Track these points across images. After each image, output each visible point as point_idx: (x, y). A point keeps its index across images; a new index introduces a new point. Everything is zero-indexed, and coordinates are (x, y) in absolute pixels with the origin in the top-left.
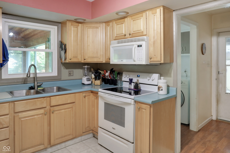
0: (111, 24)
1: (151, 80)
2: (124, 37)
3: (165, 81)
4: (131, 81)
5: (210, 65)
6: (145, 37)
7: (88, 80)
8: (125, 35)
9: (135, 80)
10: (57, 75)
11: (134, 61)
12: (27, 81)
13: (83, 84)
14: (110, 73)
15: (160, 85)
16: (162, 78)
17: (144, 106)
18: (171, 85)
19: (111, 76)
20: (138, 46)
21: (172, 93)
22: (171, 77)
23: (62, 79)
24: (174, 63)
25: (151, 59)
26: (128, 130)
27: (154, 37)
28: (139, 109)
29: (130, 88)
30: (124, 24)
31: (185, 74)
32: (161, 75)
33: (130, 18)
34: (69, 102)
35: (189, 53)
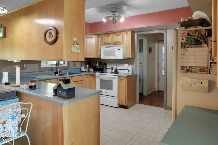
0: (101, 36)
1: (124, 67)
2: (109, 44)
3: (131, 67)
4: (112, 68)
5: (154, 59)
6: (122, 45)
7: (85, 68)
8: (110, 43)
9: (115, 68)
10: (67, 66)
11: (116, 57)
12: (53, 69)
13: (82, 71)
14: (99, 64)
15: (129, 69)
16: (130, 65)
17: (123, 78)
18: (134, 69)
19: (100, 66)
20: (118, 50)
21: (135, 73)
22: (134, 65)
23: (70, 68)
24: (136, 58)
25: (125, 56)
26: (115, 91)
27: (126, 45)
28: (120, 80)
29: (112, 72)
30: (109, 37)
31: (140, 65)
32: (129, 65)
33: (113, 34)
34: (80, 80)
35: (143, 52)
